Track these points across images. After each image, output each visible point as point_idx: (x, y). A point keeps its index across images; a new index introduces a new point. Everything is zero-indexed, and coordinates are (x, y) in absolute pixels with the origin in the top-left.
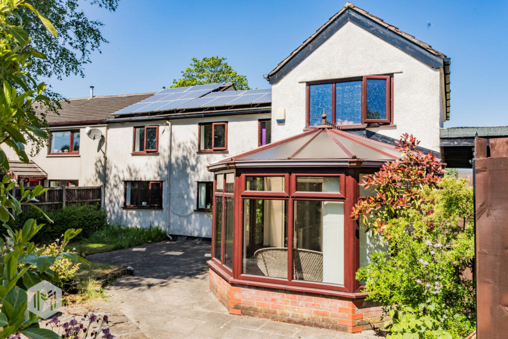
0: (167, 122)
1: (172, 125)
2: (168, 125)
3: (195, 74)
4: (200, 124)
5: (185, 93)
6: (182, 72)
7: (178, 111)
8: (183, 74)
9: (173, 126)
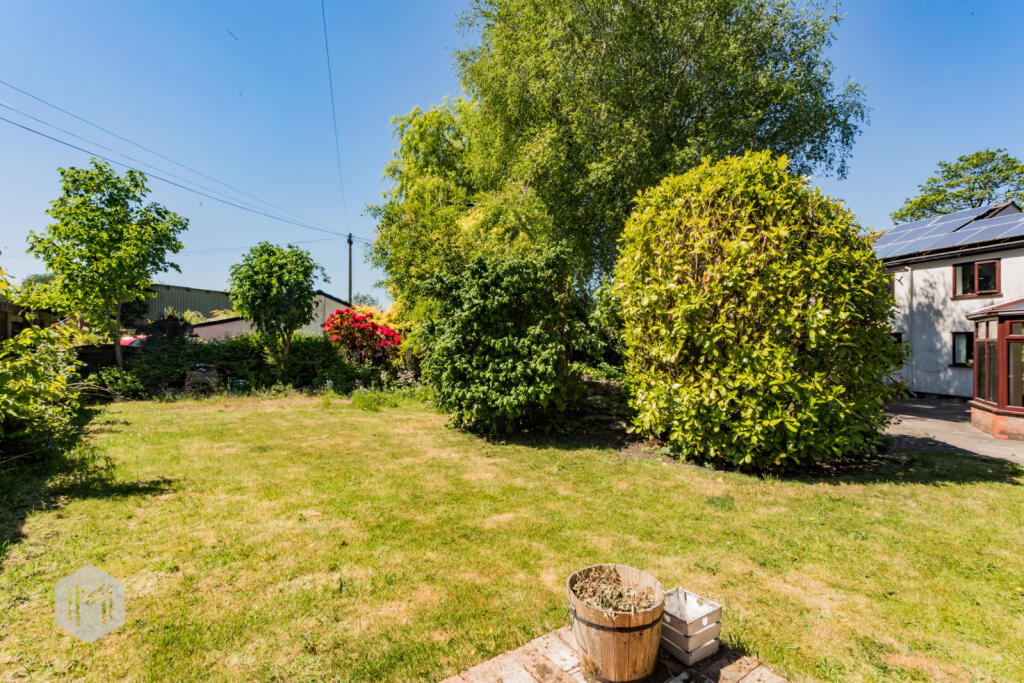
0: (906, 267)
1: (912, 270)
2: (907, 270)
3: (943, 183)
4: (955, 266)
5: (930, 228)
6: (919, 186)
7: (920, 254)
8: (920, 188)
9: (915, 272)
